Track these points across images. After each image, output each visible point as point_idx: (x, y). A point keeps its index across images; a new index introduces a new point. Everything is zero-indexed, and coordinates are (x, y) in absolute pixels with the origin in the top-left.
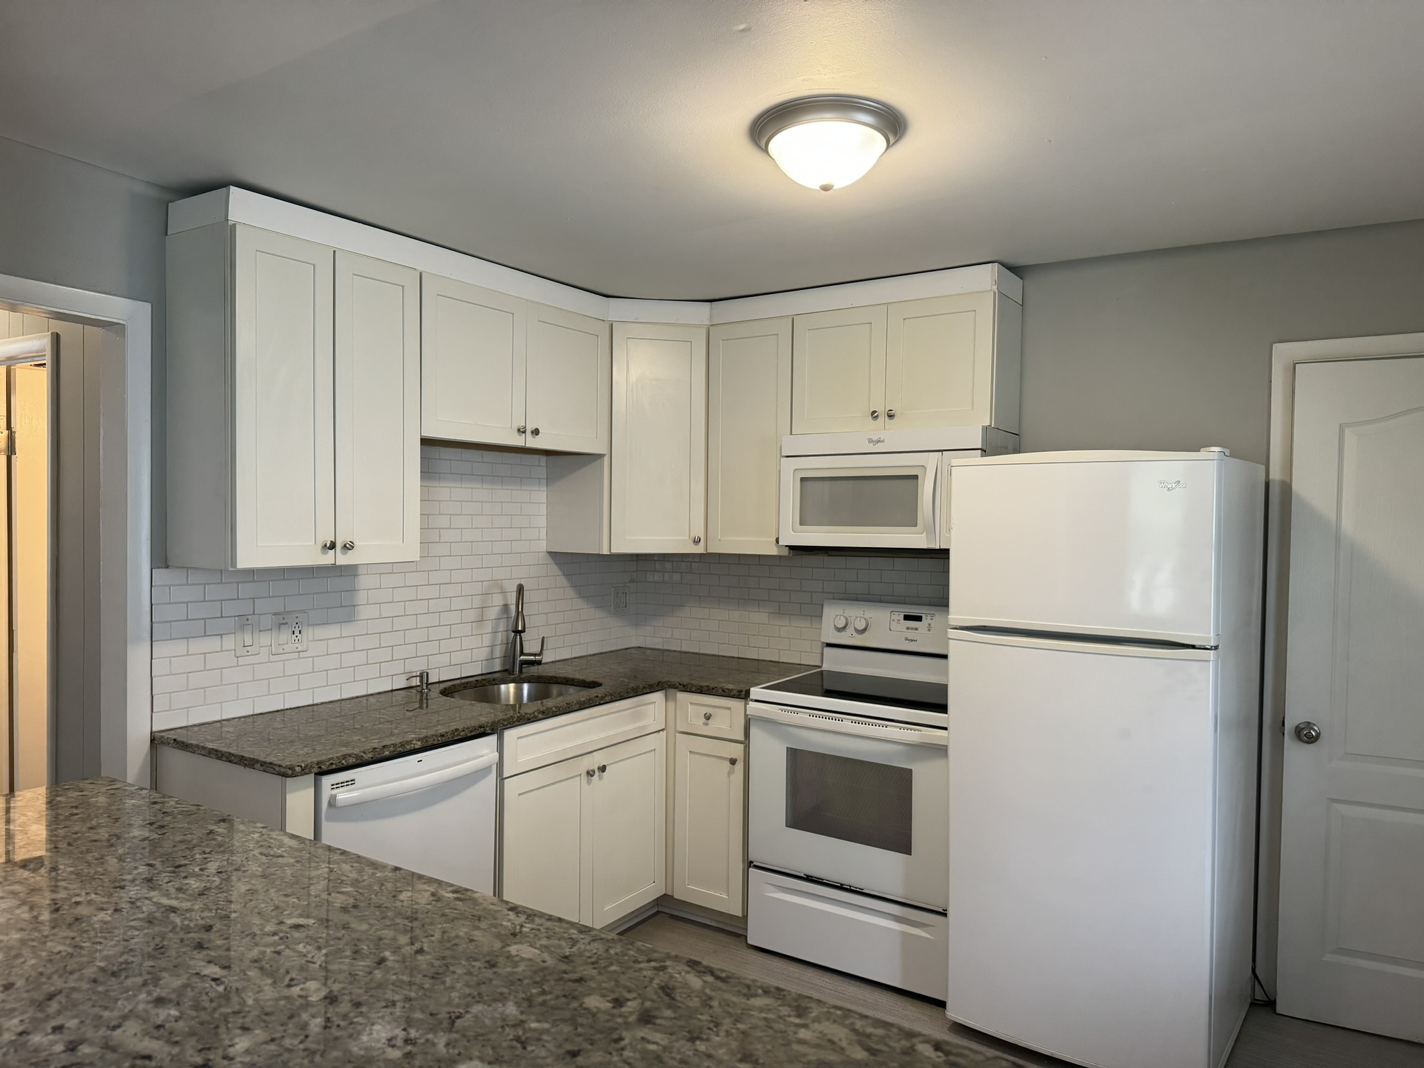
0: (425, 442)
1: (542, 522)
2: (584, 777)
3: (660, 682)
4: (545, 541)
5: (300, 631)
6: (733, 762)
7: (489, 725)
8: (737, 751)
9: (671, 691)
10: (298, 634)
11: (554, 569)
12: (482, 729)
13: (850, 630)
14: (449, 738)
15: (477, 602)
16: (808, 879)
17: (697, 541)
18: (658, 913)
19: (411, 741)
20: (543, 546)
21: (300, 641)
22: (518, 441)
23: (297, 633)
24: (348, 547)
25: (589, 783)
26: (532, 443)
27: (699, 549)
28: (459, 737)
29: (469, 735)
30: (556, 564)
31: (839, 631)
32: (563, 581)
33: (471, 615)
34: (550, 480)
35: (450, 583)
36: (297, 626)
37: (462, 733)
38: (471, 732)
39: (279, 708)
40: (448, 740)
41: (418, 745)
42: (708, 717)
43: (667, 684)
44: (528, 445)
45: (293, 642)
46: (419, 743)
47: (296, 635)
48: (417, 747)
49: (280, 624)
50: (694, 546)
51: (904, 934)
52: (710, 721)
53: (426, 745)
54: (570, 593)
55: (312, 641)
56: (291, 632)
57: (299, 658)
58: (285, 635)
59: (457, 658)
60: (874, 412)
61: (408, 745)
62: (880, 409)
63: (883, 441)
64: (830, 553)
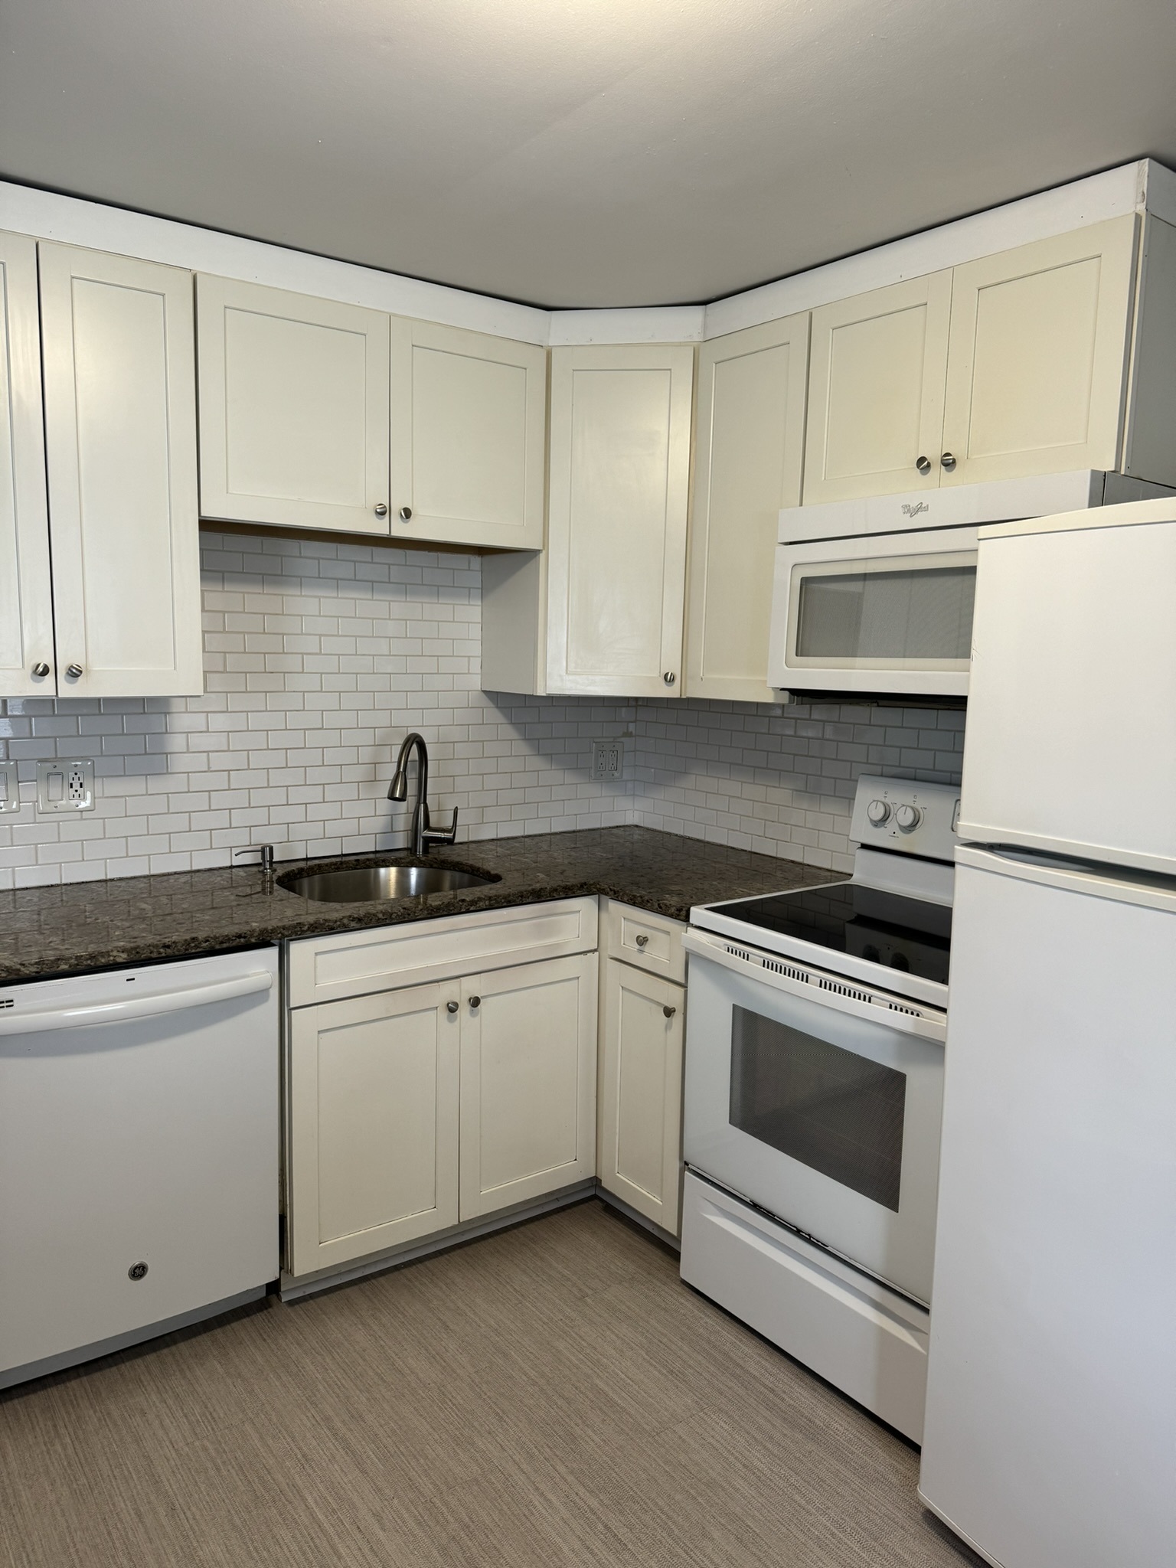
0: (207, 525)
1: (476, 649)
2: (443, 1014)
3: (585, 884)
4: (479, 676)
5: (81, 784)
6: (669, 1012)
7: (256, 934)
8: (672, 996)
9: (603, 897)
10: (78, 788)
11: (494, 715)
12: (242, 940)
13: (891, 826)
14: (179, 950)
15: (366, 754)
16: (755, 1207)
17: (669, 679)
18: (594, 1197)
19: (108, 952)
20: (476, 683)
21: (82, 797)
22: (378, 527)
23: (76, 786)
24: (74, 673)
25: (451, 1020)
26: (401, 530)
27: (672, 692)
28: (199, 950)
29: (217, 947)
30: (497, 707)
31: (876, 826)
32: (509, 732)
33: (358, 773)
34: (485, 592)
35: (322, 729)
36: (76, 777)
37: (204, 945)
38: (222, 943)
39: (53, 883)
40: (177, 953)
41: (122, 957)
42: (642, 941)
43: (596, 888)
44: (396, 533)
45: (71, 798)
46: (124, 956)
47: (74, 788)
48: (119, 960)
49: (49, 774)
50: (666, 687)
51: (883, 1332)
52: (647, 948)
53: (135, 958)
54: (522, 748)
55: (100, 798)
56: (66, 786)
57: (82, 819)
58: (55, 790)
59: (332, 829)
60: (922, 460)
61: (103, 957)
62: (934, 455)
63: (926, 509)
64: (881, 702)
